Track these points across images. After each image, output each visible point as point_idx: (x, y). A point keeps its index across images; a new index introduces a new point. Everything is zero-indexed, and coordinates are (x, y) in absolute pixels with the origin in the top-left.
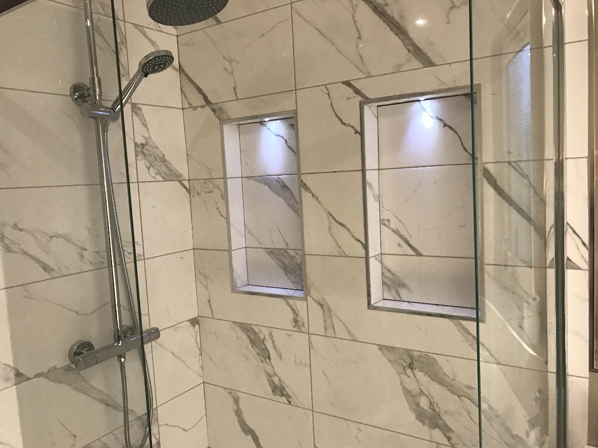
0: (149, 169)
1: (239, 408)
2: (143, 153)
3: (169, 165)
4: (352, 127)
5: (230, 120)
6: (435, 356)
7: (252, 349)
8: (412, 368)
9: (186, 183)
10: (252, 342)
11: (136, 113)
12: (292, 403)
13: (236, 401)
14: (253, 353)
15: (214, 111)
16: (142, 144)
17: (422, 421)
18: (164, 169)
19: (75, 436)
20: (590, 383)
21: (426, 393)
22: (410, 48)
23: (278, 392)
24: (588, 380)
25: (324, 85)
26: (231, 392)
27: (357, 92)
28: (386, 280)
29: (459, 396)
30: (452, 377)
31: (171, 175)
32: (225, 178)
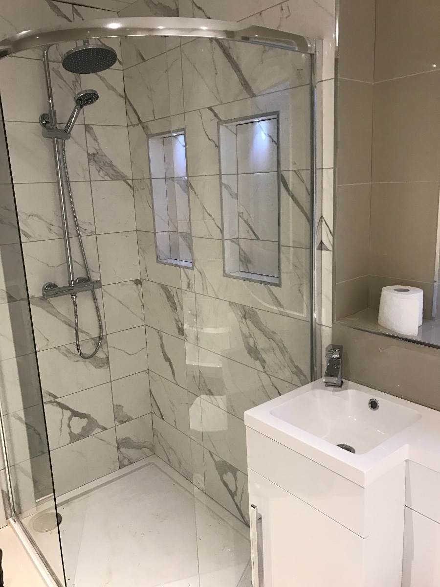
0: (99, 171)
1: (162, 343)
2: (94, 160)
3: (115, 169)
4: (214, 141)
5: (152, 135)
6: (257, 310)
7: (168, 303)
8: (245, 318)
9: (130, 182)
10: (168, 297)
11: (89, 132)
12: (188, 341)
13: (161, 338)
14: (168, 305)
15: (143, 128)
16: (93, 154)
17: (250, 355)
18: (111, 172)
19: (48, 340)
20: (333, 330)
21: (253, 336)
22: (242, 82)
23: (181, 333)
24: (331, 329)
25: (199, 110)
26: (159, 332)
27: (216, 115)
28: (241, 258)
29: (268, 338)
30: (265, 325)
31: (118, 176)
32: (150, 179)
